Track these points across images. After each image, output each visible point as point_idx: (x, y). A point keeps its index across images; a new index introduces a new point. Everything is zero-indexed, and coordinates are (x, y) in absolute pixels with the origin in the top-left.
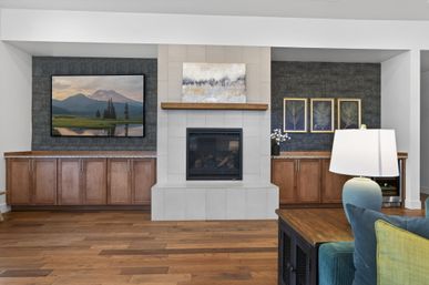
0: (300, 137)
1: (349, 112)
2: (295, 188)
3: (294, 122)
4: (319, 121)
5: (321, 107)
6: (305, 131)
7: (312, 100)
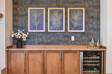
0: (41, 35)
1: (76, 17)
2: (25, 70)
3: (36, 24)
4: (54, 24)
5: (56, 14)
6: (44, 31)
7: (49, 9)
